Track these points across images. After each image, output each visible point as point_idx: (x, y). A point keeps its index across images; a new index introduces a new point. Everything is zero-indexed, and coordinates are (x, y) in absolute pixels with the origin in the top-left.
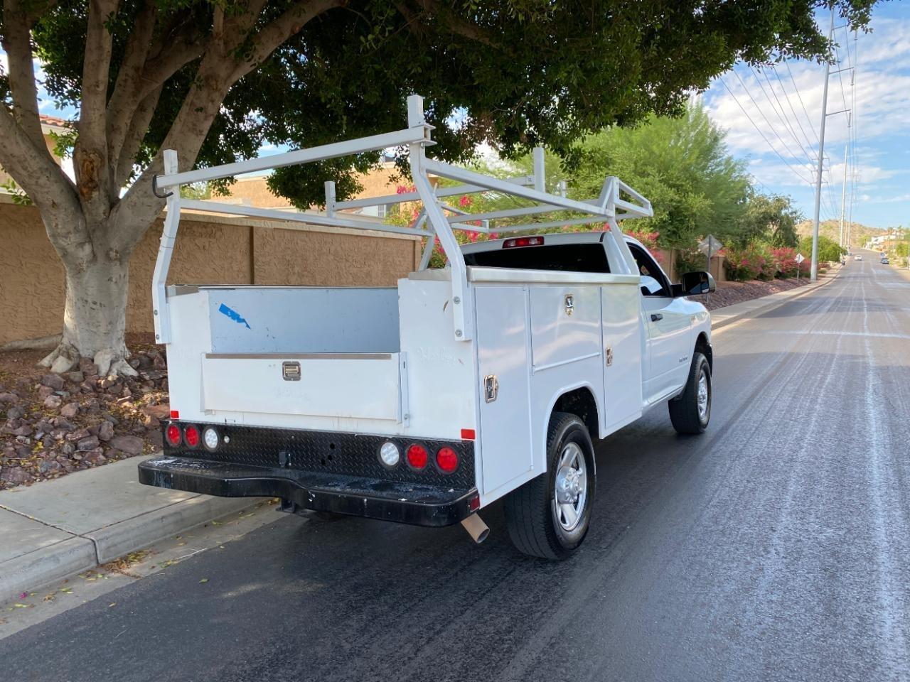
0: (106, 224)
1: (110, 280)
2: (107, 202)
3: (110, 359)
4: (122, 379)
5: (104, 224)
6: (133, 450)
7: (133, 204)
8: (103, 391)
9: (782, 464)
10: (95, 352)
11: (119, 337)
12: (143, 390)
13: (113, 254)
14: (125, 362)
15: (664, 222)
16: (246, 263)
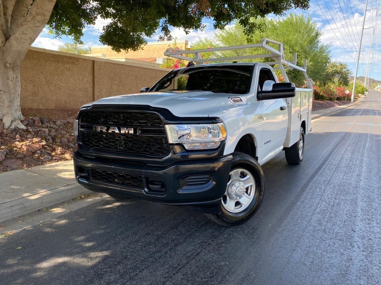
0: (3, 49)
1: (8, 79)
2: (3, 37)
3: (11, 120)
4: (16, 130)
5: (2, 48)
6: (15, 167)
7: (17, 38)
8: (5, 136)
9: (352, 189)
10: (3, 116)
11: (16, 109)
12: (28, 136)
13: (8, 65)
14: (19, 121)
16: (91, 78)
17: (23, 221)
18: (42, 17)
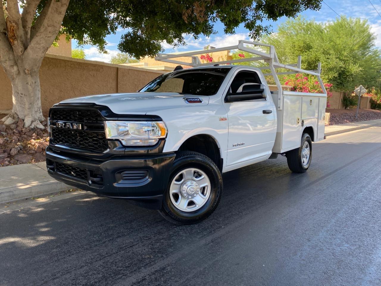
0: (22, 57)
1: (27, 83)
2: (22, 46)
3: (31, 120)
4: (34, 130)
5: (21, 57)
6: (24, 161)
7: (32, 48)
8: (24, 134)
10: (25, 116)
11: (36, 110)
12: (44, 135)
13: (26, 71)
14: (39, 122)
15: (336, 78)
17: (8, 207)
18: (53, 28)
